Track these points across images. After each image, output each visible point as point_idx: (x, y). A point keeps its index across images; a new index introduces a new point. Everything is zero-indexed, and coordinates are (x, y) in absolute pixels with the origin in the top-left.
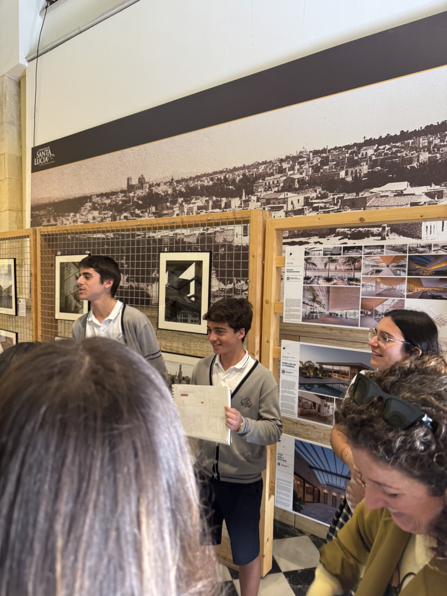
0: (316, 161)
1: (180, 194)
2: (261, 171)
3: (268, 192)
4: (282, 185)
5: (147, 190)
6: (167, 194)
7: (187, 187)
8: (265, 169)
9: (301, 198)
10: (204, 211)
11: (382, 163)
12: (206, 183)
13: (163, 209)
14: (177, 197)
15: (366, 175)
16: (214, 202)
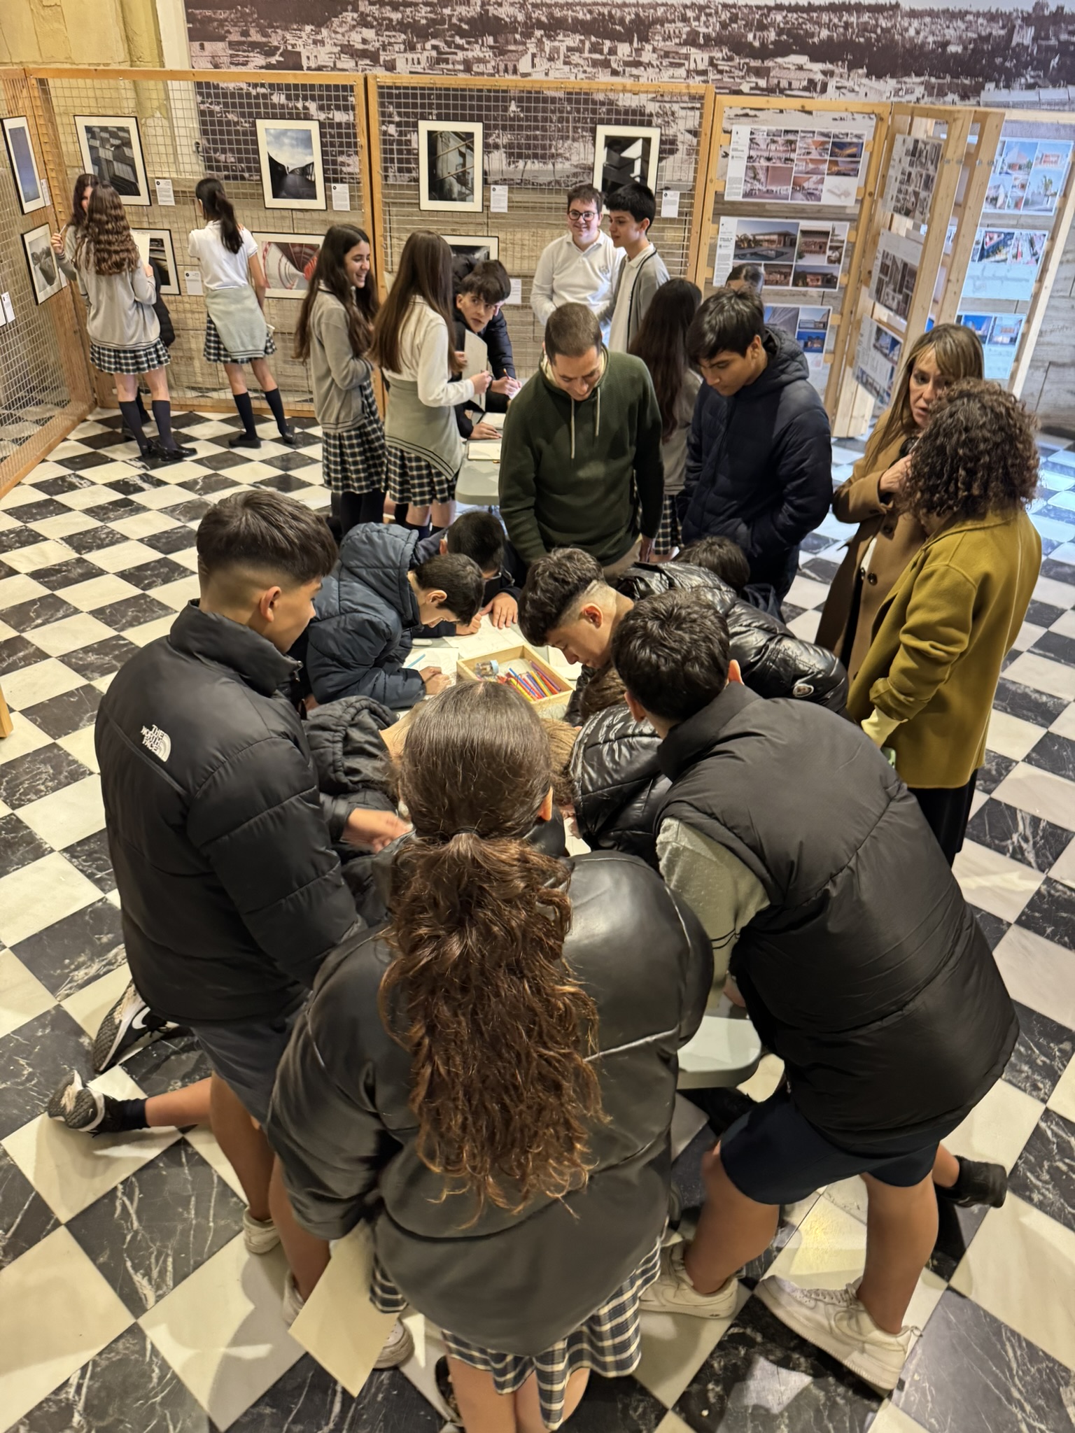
0: (725, 16)
1: (540, 25)
2: (659, 14)
3: (668, 43)
4: (684, 36)
5: (478, 9)
6: (516, 20)
7: (551, 16)
8: (665, 12)
9: (706, 56)
10: (577, 54)
11: (789, 33)
12: (581, 16)
13: (507, 43)
14: (532, 27)
15: (772, 43)
16: (592, 44)
